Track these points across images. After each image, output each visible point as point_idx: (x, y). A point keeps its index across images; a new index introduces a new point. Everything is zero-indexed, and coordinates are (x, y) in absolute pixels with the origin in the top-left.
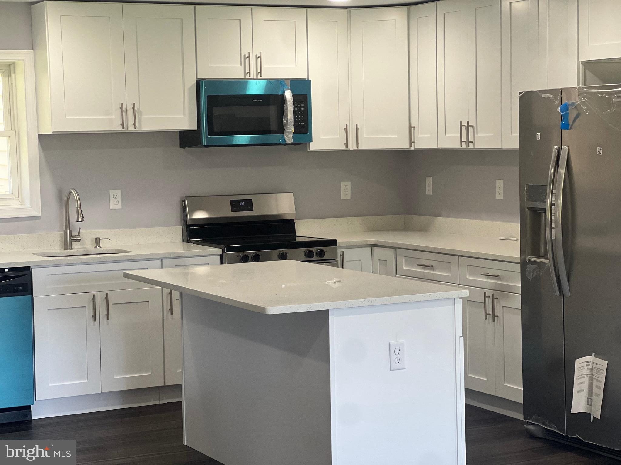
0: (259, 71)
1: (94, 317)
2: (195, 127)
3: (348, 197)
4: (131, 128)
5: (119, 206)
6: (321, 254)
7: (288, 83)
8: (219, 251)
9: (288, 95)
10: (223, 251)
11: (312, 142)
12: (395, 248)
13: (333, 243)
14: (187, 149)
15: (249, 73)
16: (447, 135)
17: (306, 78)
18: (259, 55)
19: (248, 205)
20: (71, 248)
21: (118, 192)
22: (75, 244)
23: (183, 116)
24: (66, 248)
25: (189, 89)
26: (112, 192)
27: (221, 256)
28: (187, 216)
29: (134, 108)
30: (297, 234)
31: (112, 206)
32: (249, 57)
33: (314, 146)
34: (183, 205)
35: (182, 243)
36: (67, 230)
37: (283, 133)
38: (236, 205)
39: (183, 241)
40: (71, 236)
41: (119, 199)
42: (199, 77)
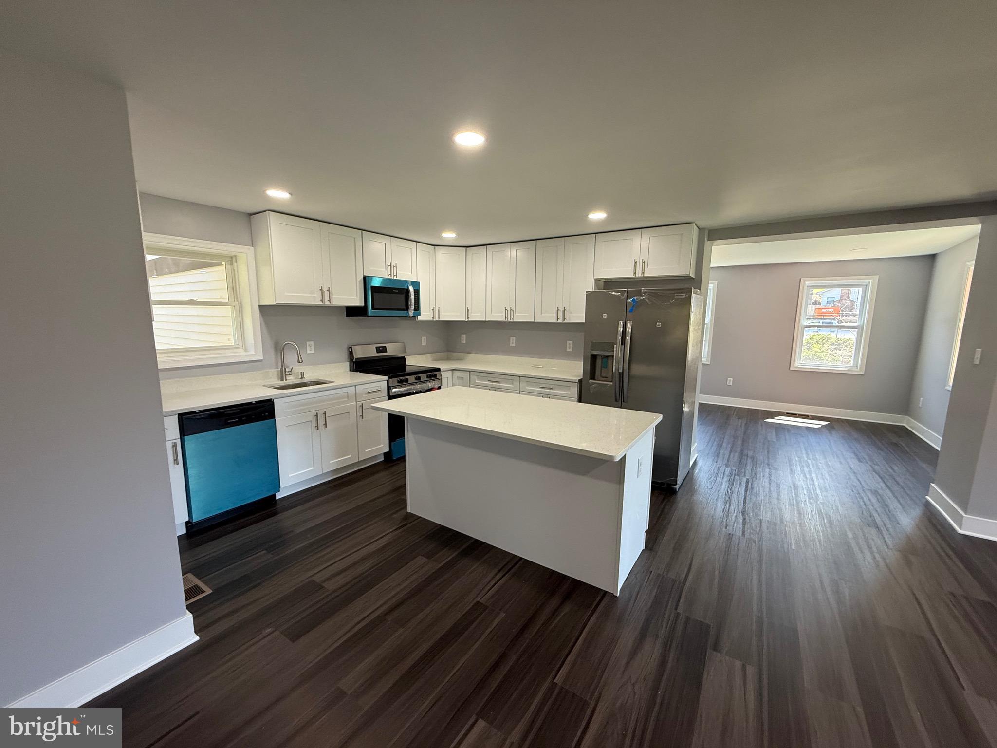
0: (395, 274)
1: (317, 427)
2: (363, 304)
3: (425, 344)
4: (327, 303)
5: (313, 352)
6: (435, 376)
7: (410, 283)
8: (386, 378)
9: (411, 289)
10: (389, 378)
11: (420, 315)
12: (470, 371)
13: (439, 370)
14: (351, 317)
15: (391, 275)
16: (493, 314)
17: (416, 281)
18: (395, 265)
19: (384, 349)
20: (286, 380)
21: (312, 343)
22: (288, 377)
23: (356, 297)
24: (282, 380)
25: (360, 281)
26: (308, 343)
27: (388, 381)
28: (353, 357)
29: (329, 290)
30: (407, 364)
31: (308, 352)
32: (391, 265)
33: (420, 318)
34: (350, 350)
35: (349, 372)
36: (282, 368)
37: (408, 310)
38: (379, 350)
39: (350, 371)
40: (285, 372)
41: (313, 347)
42: (365, 275)
